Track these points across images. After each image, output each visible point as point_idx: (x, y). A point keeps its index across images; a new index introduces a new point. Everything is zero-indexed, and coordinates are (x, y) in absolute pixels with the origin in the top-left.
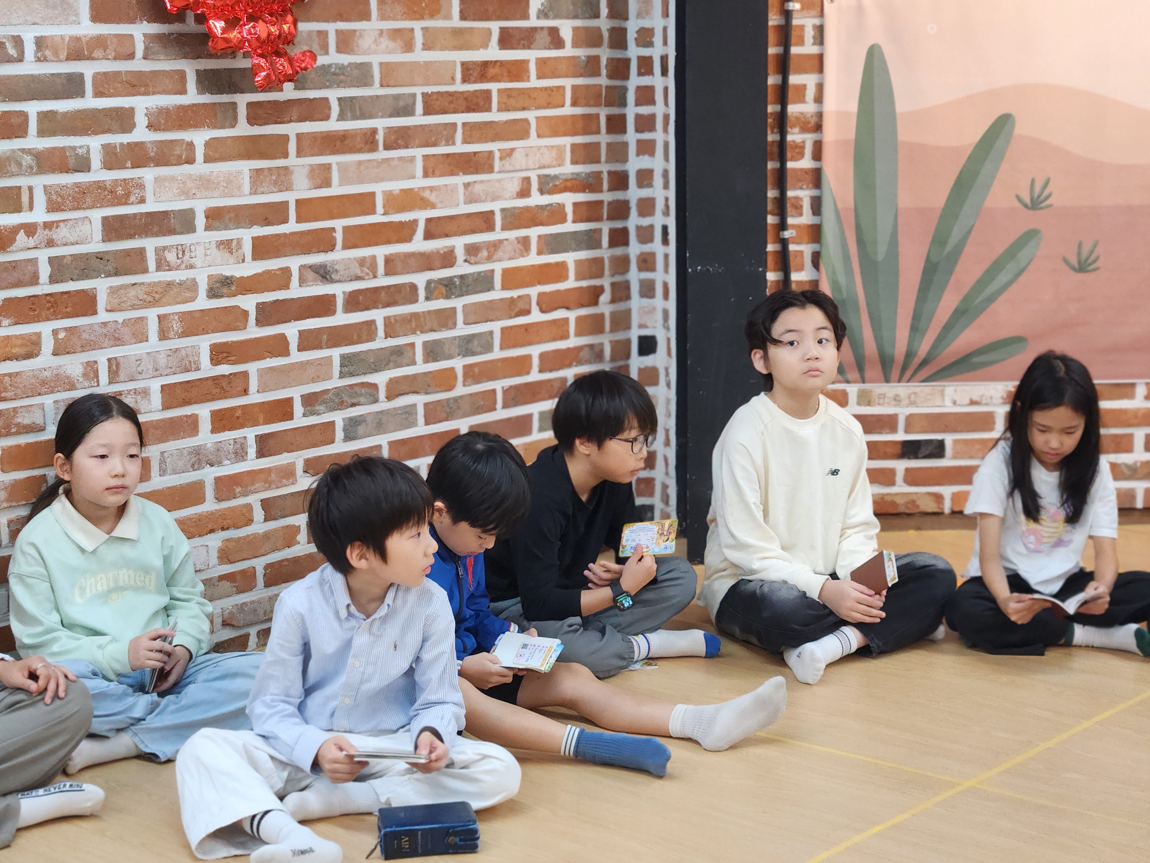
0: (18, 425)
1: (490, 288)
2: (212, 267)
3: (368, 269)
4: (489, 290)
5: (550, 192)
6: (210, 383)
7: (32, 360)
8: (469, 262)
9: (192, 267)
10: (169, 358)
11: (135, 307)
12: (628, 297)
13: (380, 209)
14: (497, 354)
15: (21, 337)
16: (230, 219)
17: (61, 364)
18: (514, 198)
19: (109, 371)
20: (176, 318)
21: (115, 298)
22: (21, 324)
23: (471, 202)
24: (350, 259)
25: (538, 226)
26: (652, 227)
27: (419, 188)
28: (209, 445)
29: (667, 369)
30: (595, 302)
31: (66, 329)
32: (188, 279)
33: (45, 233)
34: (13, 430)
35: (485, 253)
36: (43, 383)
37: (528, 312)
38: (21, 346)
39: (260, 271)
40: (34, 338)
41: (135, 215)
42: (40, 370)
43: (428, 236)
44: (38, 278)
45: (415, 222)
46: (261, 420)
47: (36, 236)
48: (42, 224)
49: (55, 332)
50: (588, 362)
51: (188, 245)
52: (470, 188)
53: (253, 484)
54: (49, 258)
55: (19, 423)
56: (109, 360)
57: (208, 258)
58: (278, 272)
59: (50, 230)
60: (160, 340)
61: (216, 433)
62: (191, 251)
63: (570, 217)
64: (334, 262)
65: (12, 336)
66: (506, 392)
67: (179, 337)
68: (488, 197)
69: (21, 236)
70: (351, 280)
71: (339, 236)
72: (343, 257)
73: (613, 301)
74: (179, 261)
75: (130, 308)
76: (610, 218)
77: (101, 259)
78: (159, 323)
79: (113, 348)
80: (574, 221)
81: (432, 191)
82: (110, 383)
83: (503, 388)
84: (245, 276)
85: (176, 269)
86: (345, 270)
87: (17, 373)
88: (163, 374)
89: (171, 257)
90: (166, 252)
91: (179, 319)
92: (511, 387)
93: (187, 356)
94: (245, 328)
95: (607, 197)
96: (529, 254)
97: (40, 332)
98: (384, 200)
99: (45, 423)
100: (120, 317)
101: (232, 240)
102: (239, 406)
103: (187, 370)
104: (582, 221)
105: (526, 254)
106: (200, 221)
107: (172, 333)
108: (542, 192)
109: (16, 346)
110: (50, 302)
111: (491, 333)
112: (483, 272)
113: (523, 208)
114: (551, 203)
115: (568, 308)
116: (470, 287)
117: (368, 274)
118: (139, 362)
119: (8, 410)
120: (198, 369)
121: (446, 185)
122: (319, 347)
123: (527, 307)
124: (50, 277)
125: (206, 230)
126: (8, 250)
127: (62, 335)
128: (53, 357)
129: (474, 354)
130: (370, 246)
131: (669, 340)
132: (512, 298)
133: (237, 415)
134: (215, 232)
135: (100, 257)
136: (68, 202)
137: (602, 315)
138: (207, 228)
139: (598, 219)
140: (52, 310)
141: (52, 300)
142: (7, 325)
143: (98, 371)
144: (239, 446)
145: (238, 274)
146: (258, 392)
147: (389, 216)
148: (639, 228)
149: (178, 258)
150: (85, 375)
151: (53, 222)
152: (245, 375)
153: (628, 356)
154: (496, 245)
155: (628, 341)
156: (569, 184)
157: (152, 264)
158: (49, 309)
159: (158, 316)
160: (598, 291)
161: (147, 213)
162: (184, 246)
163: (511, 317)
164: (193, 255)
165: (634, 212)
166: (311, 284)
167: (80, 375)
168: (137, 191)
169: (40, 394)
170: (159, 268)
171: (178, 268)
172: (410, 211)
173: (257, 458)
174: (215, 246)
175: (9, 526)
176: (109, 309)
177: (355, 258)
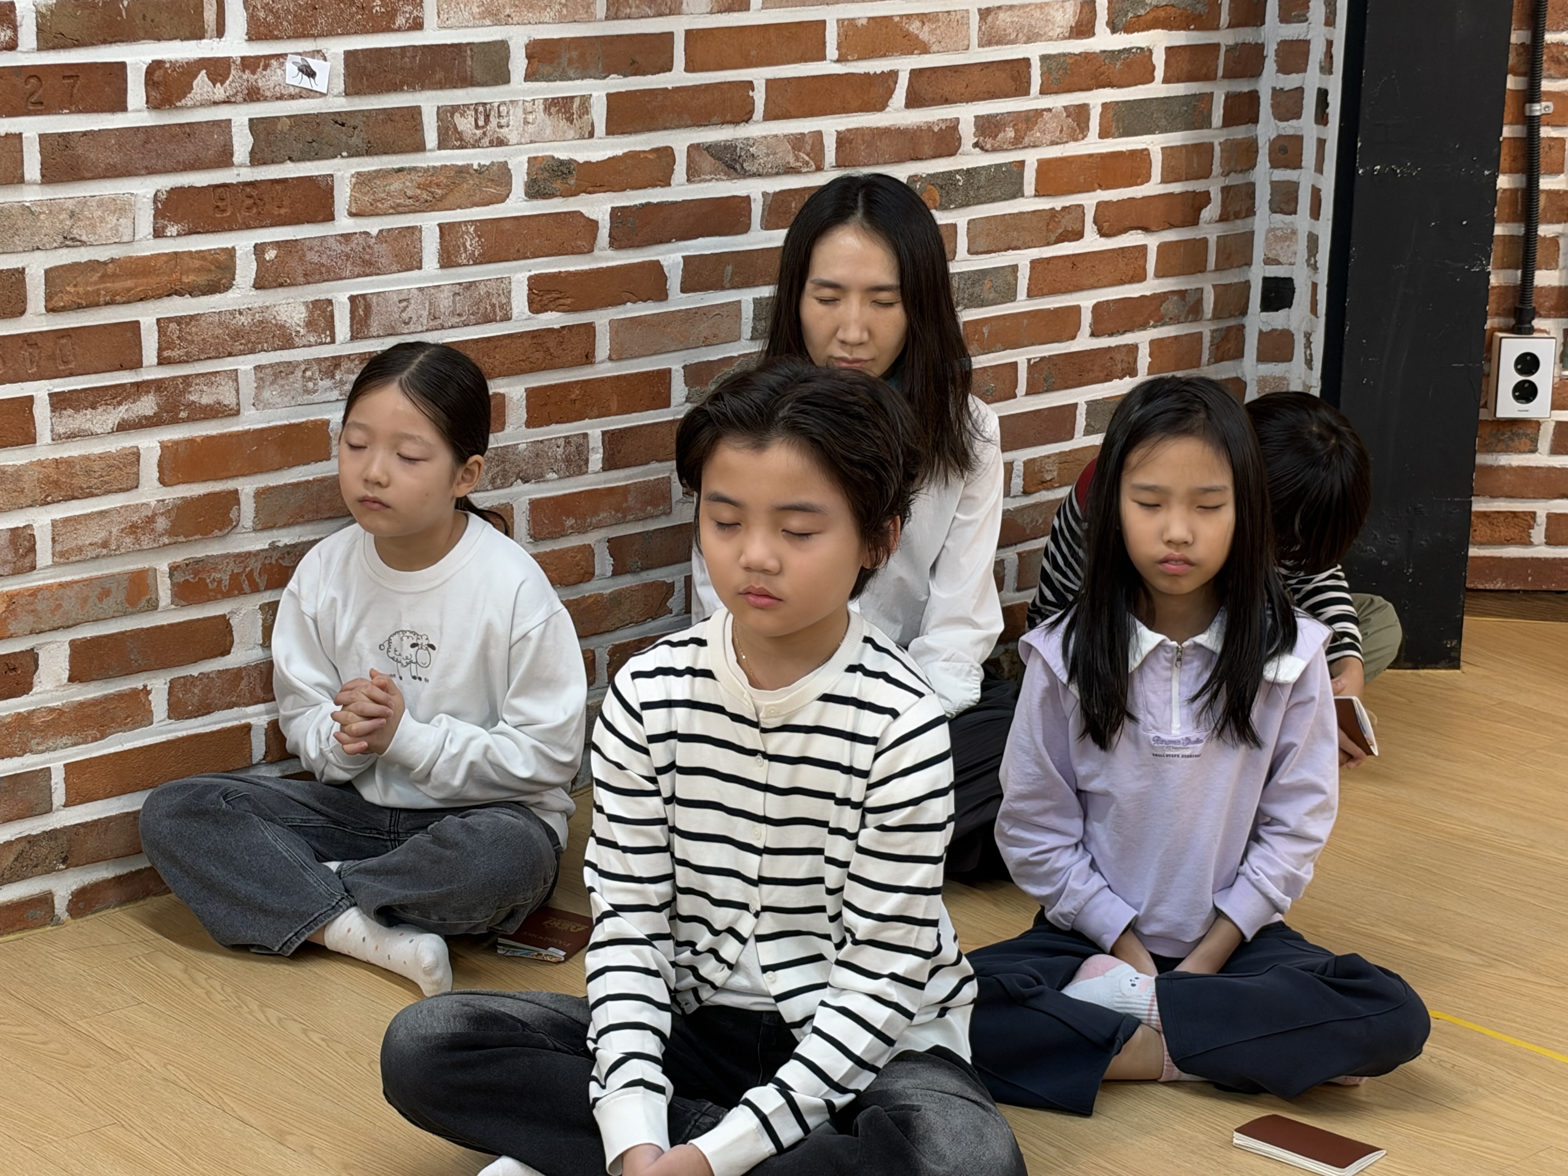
0: (191, 405)
1: (1017, 193)
2: (537, 145)
3: (808, 155)
4: (1014, 197)
5: (1129, 29)
6: (528, 342)
7: (218, 296)
8: (982, 148)
9: (501, 142)
10: (458, 298)
11: (400, 209)
12: (1251, 212)
13: (832, 51)
14: (1022, 304)
15: (201, 255)
16: (570, 62)
17: (267, 304)
18: (1065, 38)
19: (352, 319)
20: (472, 230)
21: (365, 194)
22: (199, 233)
23: (989, 43)
24: (776, 136)
25: (1104, 87)
26: (1300, 90)
27: (901, 16)
28: (522, 447)
29: (1308, 336)
30: (1194, 221)
31: (277, 244)
32: (493, 163)
33: (245, 77)
34: (183, 415)
35: (1010, 133)
36: (238, 334)
37: (1078, 235)
38: (199, 270)
39: (620, 152)
40: (222, 257)
41: (403, 48)
42: (232, 313)
43: (914, 101)
44: (232, 155)
45: (893, 75)
46: (614, 406)
47: (228, 82)
48: (238, 62)
49: (259, 249)
50: (1175, 320)
51: (496, 105)
52: (990, 19)
53: (596, 513)
54: (251, 120)
55: (193, 402)
56: (352, 299)
57: (530, 128)
58: (650, 156)
59: (253, 73)
60: (442, 267)
61: (534, 427)
62: (500, 116)
63: (1159, 73)
64: (749, 142)
65: (184, 252)
66: (1034, 367)
67: (475, 264)
68: (1020, 35)
69: (202, 81)
70: (777, 174)
71: (759, 97)
72: (764, 134)
73: (1224, 218)
74: (479, 132)
75: (391, 211)
76: (1230, 75)
77: (343, 125)
78: (441, 238)
79: (360, 280)
80: (1166, 81)
81: (923, 23)
82: (353, 338)
83: (1029, 360)
84: (594, 160)
85: (474, 147)
86: (768, 155)
87: (192, 317)
88: (446, 325)
89: (465, 124)
90: (457, 115)
91: (475, 231)
92: (1042, 359)
93: (488, 294)
94: (591, 251)
95: (1225, 37)
96: (1085, 137)
97: (233, 248)
98: (839, 35)
99: (238, 404)
100: (373, 226)
101: (573, 98)
102: (577, 382)
103: (488, 319)
104: (1178, 81)
105: (1080, 136)
106: (518, 64)
107: (464, 255)
108: (1114, 28)
109: (188, 272)
110: (251, 197)
111: (1014, 268)
112: (1005, 164)
113: (1080, 54)
114: (1128, 46)
115: (1146, 230)
116: (982, 191)
117: (807, 164)
118: (405, 304)
119: (174, 378)
120: (507, 318)
121: (948, 12)
122: (719, 286)
123: (1077, 227)
124: (252, 153)
125: (526, 80)
126: (178, 104)
127: (271, 255)
128: (254, 292)
129: (983, 304)
130: (812, 115)
131: (1315, 286)
132: (1053, 209)
133: (573, 396)
134: (543, 84)
135: (339, 120)
136: (285, 23)
137: (1205, 241)
138: (530, 76)
139: (1209, 77)
140: (255, 210)
141: (255, 193)
142: (175, 234)
143: (332, 316)
144: (573, 449)
145: (581, 158)
146: (610, 359)
147: (849, 64)
148: (1276, 93)
149: (477, 127)
150: (310, 324)
151: (258, 58)
152: (590, 328)
153: (1244, 311)
154: (1032, 118)
155: (1247, 285)
156: (1162, 14)
157: (431, 137)
158: (249, 209)
159: (440, 225)
160: (1202, 200)
161: (425, 46)
162: (488, 107)
163: (1048, 244)
164: (503, 121)
165: (1270, 65)
166: (708, 177)
167: (302, 324)
168: (408, 8)
169: (230, 355)
170: (442, 145)
171: (476, 144)
172: (884, 56)
173: (604, 469)
174: (542, 107)
175: (171, 576)
176: (354, 211)
177: (785, 136)
